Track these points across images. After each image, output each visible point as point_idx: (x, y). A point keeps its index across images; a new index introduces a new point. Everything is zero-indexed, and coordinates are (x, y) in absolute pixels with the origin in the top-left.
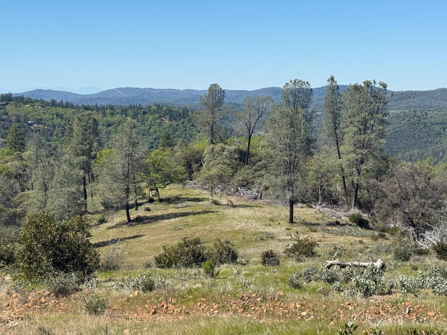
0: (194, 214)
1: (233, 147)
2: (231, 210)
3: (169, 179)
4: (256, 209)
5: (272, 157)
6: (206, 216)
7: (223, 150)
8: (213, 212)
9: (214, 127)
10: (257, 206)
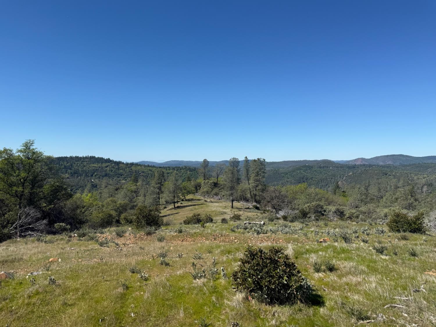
0: (198, 205)
1: (212, 181)
2: (211, 204)
3: (189, 193)
5: (225, 185)
6: (202, 205)
7: (208, 182)
8: (205, 204)
9: (205, 174)
10: (220, 202)
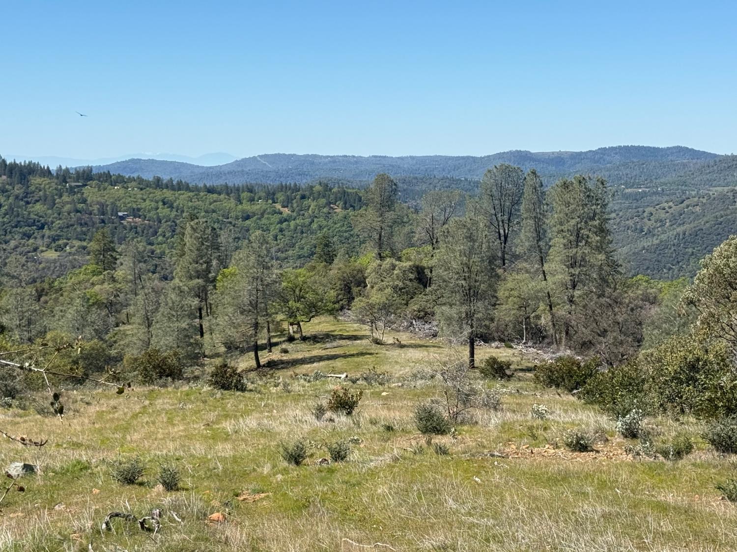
0: (345, 356)
1: (407, 264)
2: (396, 353)
5: (444, 281)
6: (360, 359)
7: (394, 267)
8: (371, 354)
9: (383, 234)
10: (434, 346)
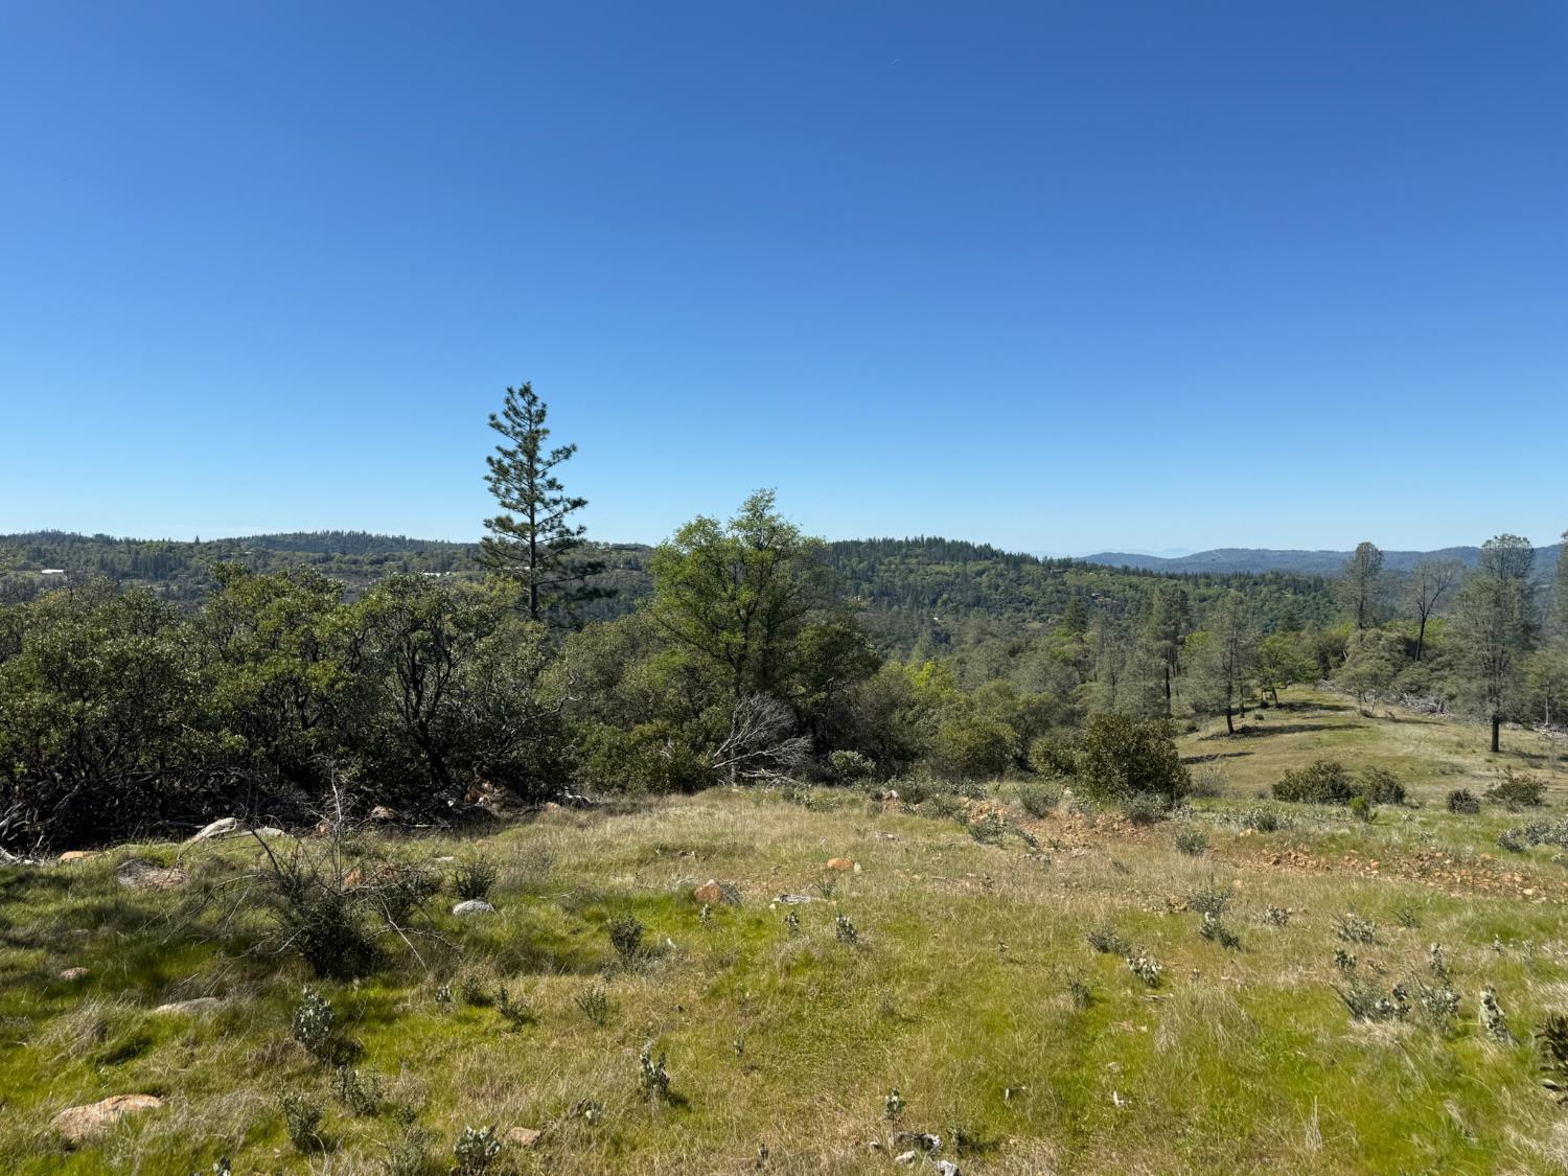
0: (1331, 728)
1: (1394, 635)
2: (1392, 727)
3: (1292, 676)
4: (1433, 726)
5: (1461, 651)
6: (1350, 732)
7: (1379, 638)
8: (1360, 727)
9: (1365, 604)
10: (1435, 724)
